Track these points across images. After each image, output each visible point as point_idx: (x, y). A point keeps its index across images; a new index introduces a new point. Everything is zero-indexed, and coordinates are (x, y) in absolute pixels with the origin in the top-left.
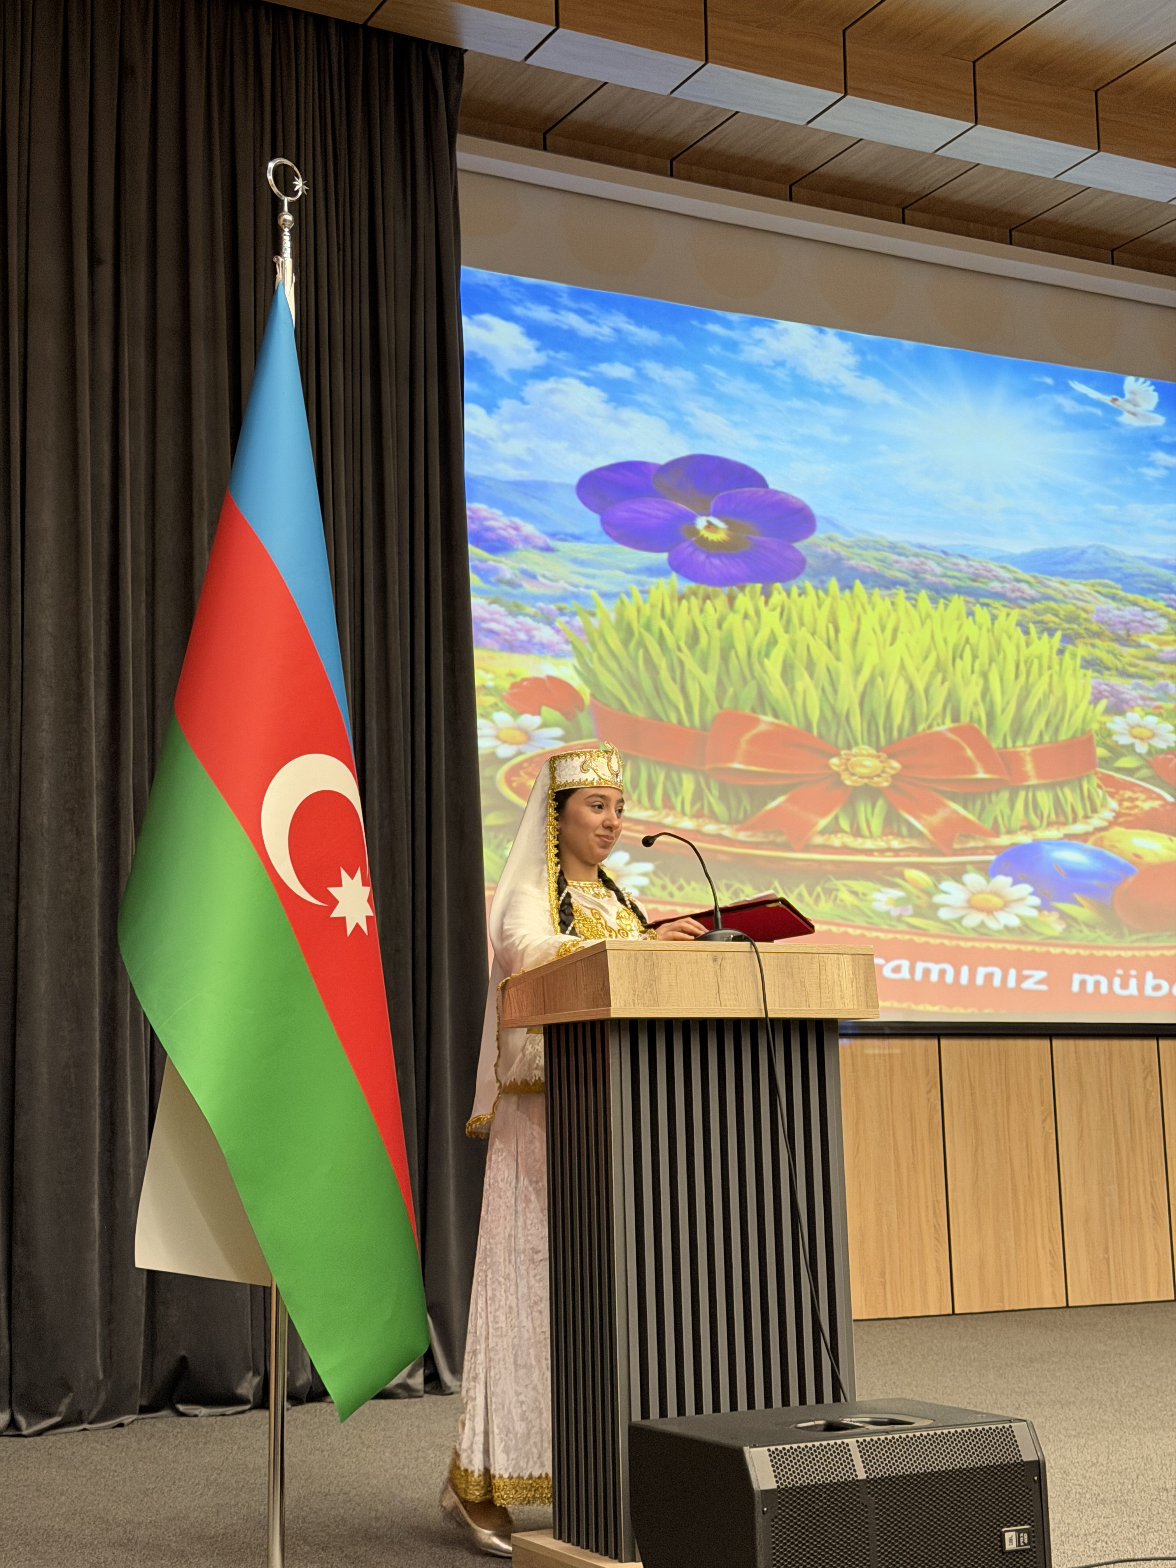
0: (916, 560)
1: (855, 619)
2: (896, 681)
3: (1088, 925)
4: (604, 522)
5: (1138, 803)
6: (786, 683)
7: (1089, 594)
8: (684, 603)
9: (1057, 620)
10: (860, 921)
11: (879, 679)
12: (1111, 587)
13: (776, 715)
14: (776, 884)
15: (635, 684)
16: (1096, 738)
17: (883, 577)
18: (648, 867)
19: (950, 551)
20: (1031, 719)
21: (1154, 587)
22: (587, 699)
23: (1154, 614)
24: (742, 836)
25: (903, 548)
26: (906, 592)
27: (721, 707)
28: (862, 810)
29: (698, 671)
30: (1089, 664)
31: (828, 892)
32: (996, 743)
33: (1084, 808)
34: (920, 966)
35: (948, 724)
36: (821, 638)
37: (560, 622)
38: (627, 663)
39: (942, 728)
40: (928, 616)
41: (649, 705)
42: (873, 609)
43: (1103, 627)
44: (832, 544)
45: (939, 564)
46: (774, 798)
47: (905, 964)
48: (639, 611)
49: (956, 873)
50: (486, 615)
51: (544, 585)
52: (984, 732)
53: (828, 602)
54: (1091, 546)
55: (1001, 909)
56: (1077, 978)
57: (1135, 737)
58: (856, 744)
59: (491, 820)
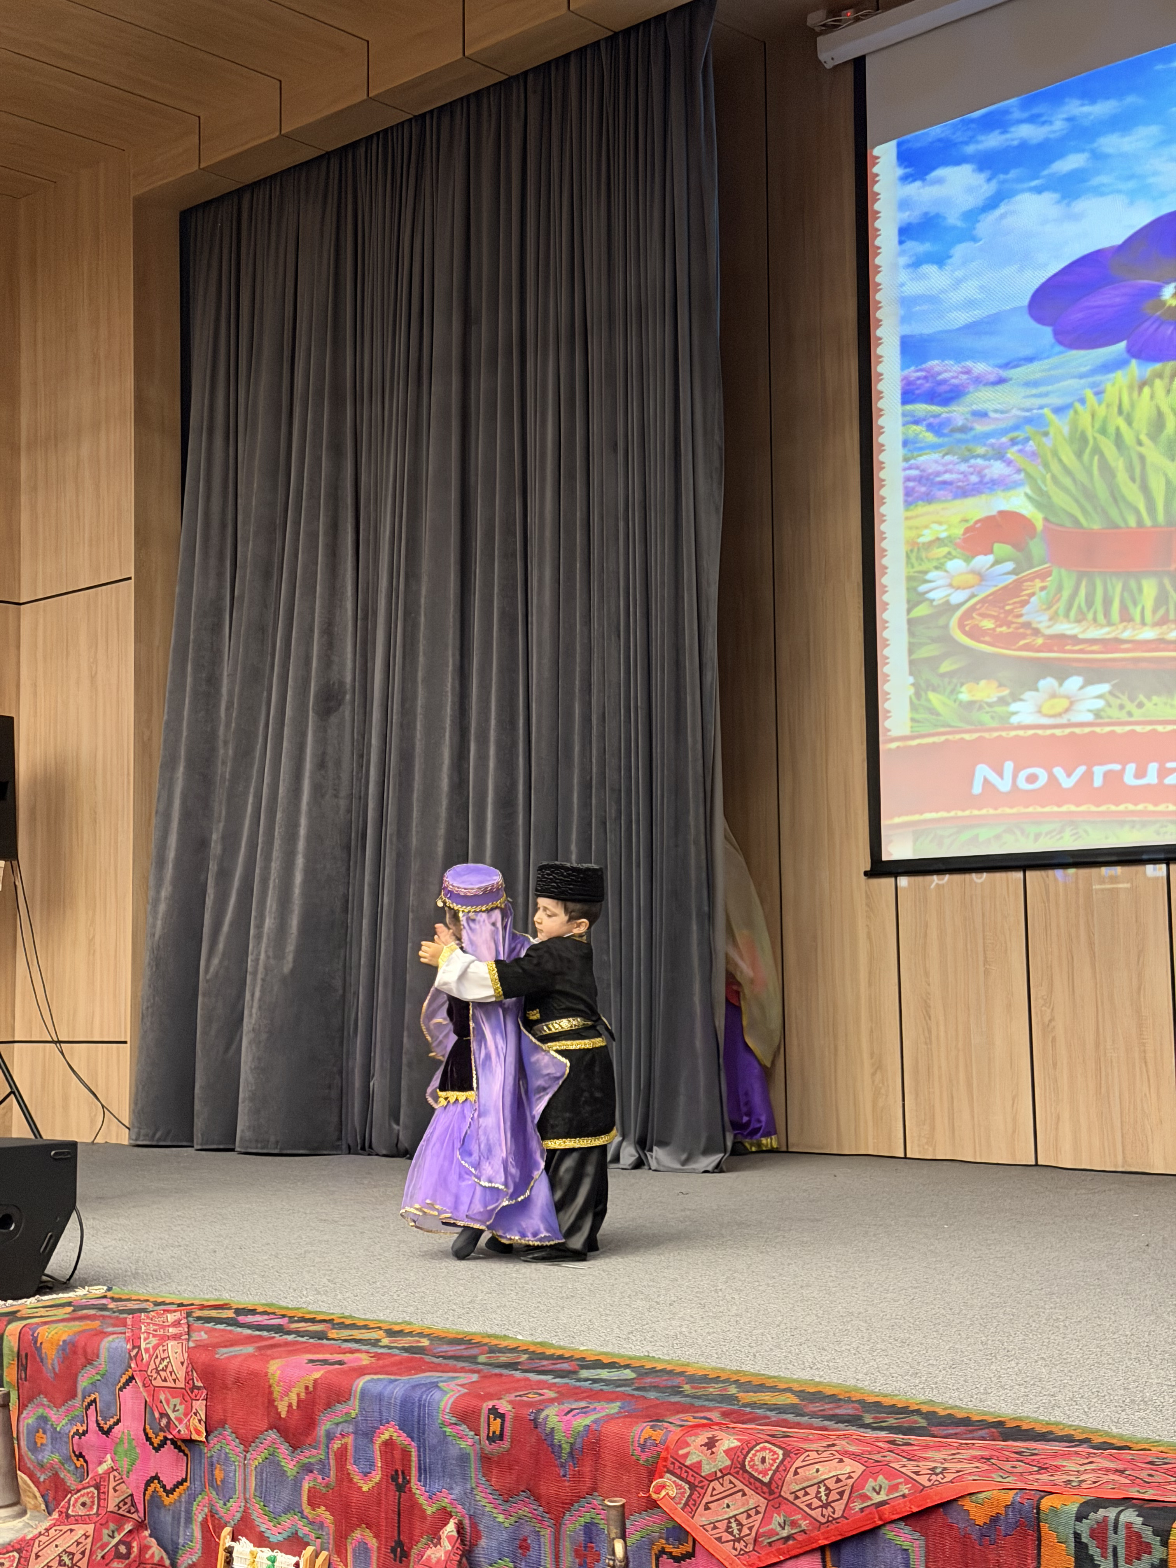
4: (1056, 333)
8: (1146, 390)
15: (1089, 495)
18: (1104, 688)
22: (1039, 524)
29: (1163, 463)
37: (1012, 453)
38: (1082, 477)
41: (1105, 514)
48: (1093, 416)
50: (940, 468)
51: (997, 419)
59: (946, 667)
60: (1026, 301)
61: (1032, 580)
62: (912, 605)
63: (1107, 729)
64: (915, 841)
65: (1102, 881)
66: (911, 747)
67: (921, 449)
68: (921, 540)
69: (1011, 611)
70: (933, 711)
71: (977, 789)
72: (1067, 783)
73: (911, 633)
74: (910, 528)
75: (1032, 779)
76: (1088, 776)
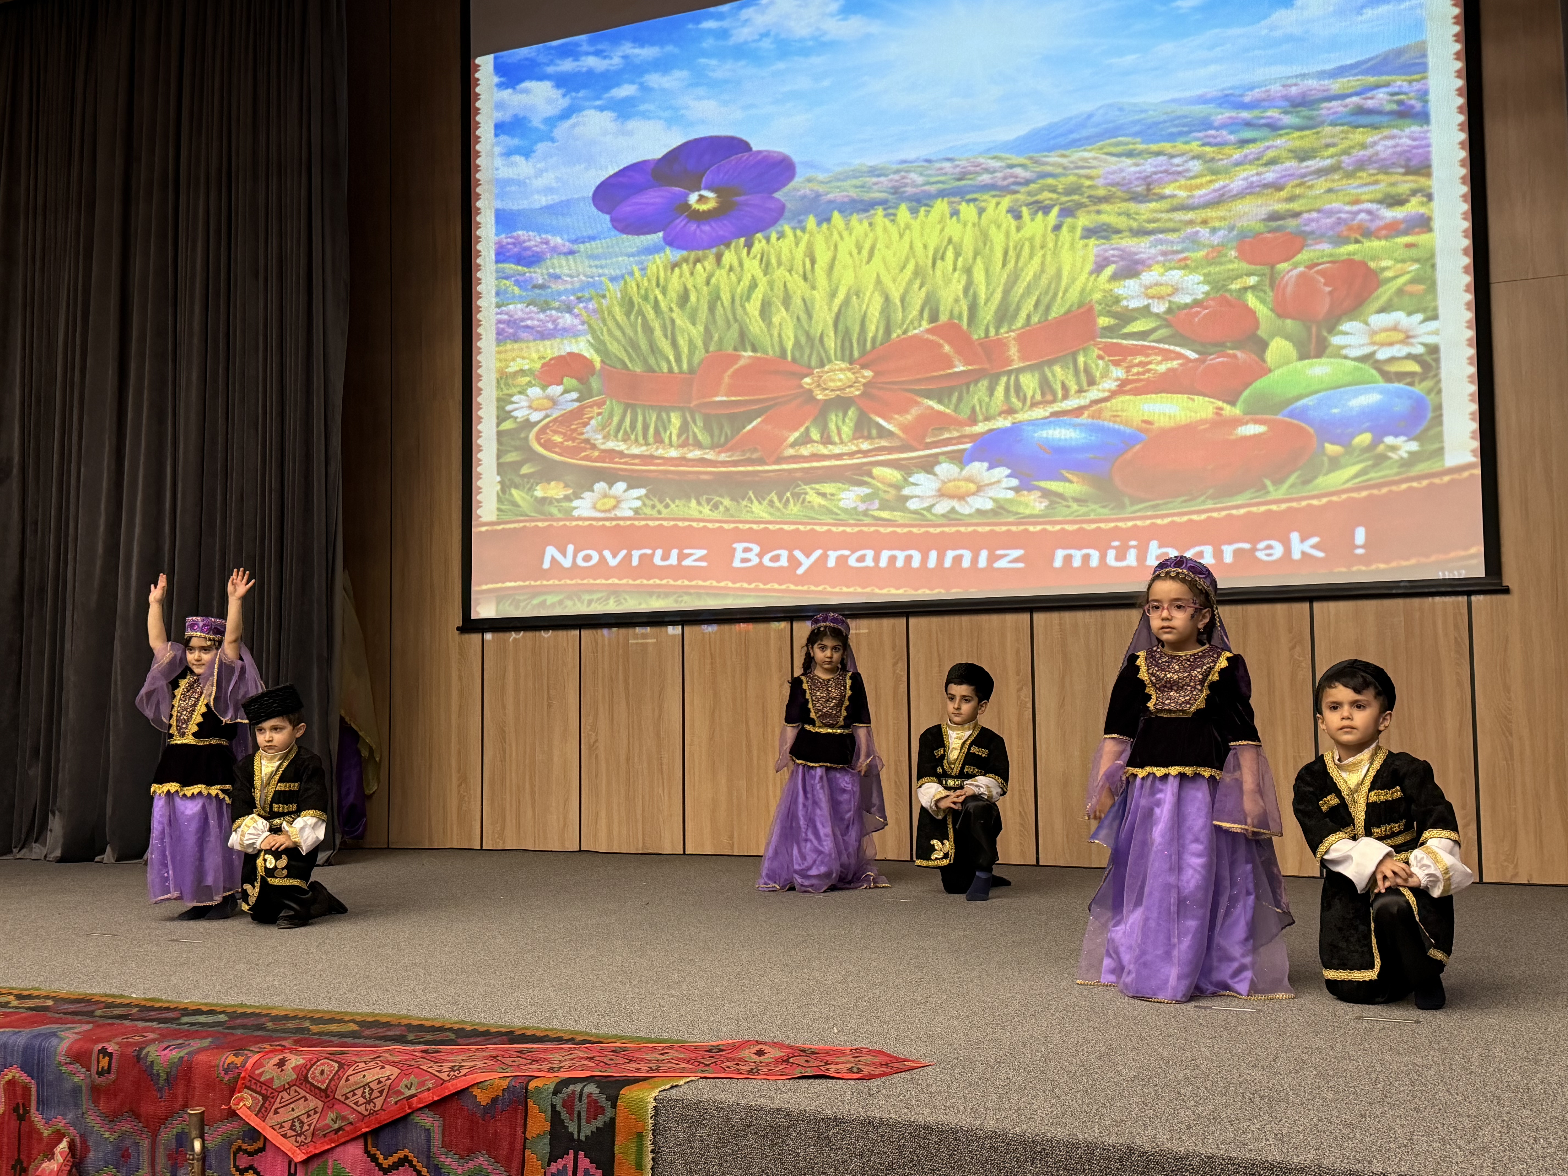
0: (896, 177)
1: (832, 248)
2: (871, 297)
3: (1076, 500)
4: (613, 220)
5: (1150, 367)
6: (764, 320)
7: (1095, 158)
8: (677, 270)
9: (1054, 196)
10: (827, 519)
11: (854, 298)
12: (1127, 144)
13: (754, 350)
14: (751, 494)
15: (634, 345)
16: (1097, 308)
17: (862, 201)
18: (642, 492)
19: (934, 158)
20: (1018, 303)
21: (1185, 129)
22: (598, 364)
23: (1184, 158)
24: (722, 457)
25: (883, 169)
26: (885, 209)
27: (707, 351)
28: (833, 420)
29: (687, 325)
30: (1089, 233)
31: (796, 496)
32: (978, 335)
33: (1079, 383)
34: (885, 555)
35: (925, 325)
36: (797, 273)
37: (578, 308)
38: (629, 332)
39: (918, 331)
40: (908, 227)
41: (645, 361)
42: (851, 234)
43: (1113, 189)
44: (810, 185)
45: (921, 174)
46: (751, 422)
47: (870, 554)
48: (638, 286)
49: (928, 466)
50: (525, 316)
51: (567, 282)
52: (965, 326)
53: (805, 238)
54: (1100, 108)
55: (974, 494)
56: (1060, 554)
57: (1152, 297)
58: (830, 361)
59: (525, 470)
60: (590, 193)
61: (591, 406)
62: (500, 420)
63: (643, 523)
64: (498, 604)
65: (636, 637)
66: (496, 530)
67: (509, 299)
68: (509, 370)
69: (575, 430)
70: (515, 504)
71: (546, 565)
72: (613, 562)
73: (499, 442)
74: (500, 360)
75: (587, 558)
76: (629, 557)
